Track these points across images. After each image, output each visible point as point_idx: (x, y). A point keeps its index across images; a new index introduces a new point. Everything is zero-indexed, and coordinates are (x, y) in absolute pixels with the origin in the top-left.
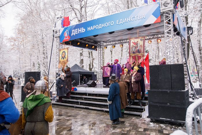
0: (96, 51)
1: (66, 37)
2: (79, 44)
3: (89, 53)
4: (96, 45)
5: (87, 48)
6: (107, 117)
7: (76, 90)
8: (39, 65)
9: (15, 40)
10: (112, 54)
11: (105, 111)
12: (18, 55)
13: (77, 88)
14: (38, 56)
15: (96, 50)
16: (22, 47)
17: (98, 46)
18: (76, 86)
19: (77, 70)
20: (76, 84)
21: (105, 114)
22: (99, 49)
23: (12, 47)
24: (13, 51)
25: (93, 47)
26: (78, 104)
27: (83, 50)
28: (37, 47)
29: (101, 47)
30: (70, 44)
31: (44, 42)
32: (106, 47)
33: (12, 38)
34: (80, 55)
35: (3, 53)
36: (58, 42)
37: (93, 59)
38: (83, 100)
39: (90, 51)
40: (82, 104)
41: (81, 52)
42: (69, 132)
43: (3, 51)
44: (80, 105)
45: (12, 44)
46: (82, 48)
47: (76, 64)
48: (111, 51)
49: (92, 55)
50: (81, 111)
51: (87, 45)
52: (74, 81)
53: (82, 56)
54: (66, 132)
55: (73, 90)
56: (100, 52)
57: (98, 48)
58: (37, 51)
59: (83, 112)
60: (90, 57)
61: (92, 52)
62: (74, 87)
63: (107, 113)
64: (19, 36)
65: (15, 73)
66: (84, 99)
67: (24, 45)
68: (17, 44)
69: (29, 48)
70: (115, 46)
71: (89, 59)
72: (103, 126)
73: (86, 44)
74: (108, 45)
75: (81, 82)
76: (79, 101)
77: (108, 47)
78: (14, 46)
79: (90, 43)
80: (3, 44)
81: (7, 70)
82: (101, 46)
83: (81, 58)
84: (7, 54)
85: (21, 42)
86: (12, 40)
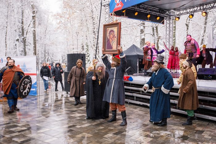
0: (162, 25)
1: (118, 4)
2: (136, 14)
3: (153, 29)
4: (162, 15)
5: (149, 20)
6: (174, 122)
7: (132, 80)
8: (87, 47)
9: (61, 17)
10: (188, 29)
12: (65, 36)
13: (132, 77)
14: (86, 36)
15: (163, 23)
16: (69, 24)
17: (166, 17)
18: (132, 74)
19: (135, 53)
20: (131, 72)
21: (172, 117)
22: (168, 22)
23: (59, 26)
24: (59, 30)
25: (158, 18)
26: (134, 100)
27: (144, 24)
28: (85, 24)
29: (171, 19)
30: (124, 16)
31: (94, 17)
32: (179, 18)
33: (58, 14)
34: (140, 32)
35: (49, 33)
36: (108, 12)
37: (159, 38)
38: (140, 94)
39: (155, 24)
40: (138, 99)
41: (142, 28)
42: (115, 135)
43: (49, 31)
44: (137, 100)
45: (58, 21)
46: (142, 22)
47: (134, 45)
48: (187, 25)
49: (157, 32)
50: (136, 109)
51: (149, 16)
52: (130, 67)
53: (143, 34)
54: (112, 135)
55: (127, 80)
56: (168, 25)
57: (165, 21)
58: (85, 29)
59: (140, 110)
60: (154, 34)
61: (157, 28)
62: (129, 76)
63: (174, 116)
64: (66, 11)
65: (64, 59)
66: (141, 92)
67: (72, 22)
68: (63, 21)
69: (76, 25)
70: (193, 15)
71: (153, 38)
72: (166, 134)
73: (148, 14)
74: (181, 14)
75: (140, 70)
76: (135, 95)
77: (181, 17)
78: (60, 25)
79: (153, 13)
80: (49, 22)
81: (55, 54)
82: (170, 16)
83: (143, 37)
84: (54, 35)
85: (68, 18)
86: (58, 17)
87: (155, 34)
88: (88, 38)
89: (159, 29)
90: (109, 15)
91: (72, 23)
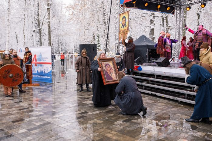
0: (172, 15)
2: (146, 5)
3: (163, 19)
4: (173, 5)
5: (159, 11)
6: (183, 111)
7: (141, 69)
8: (98, 37)
9: (73, 8)
10: (199, 18)
11: (180, 101)
12: (78, 27)
13: (142, 67)
14: (97, 27)
15: (173, 13)
16: (81, 16)
17: (176, 6)
18: (141, 64)
19: (144, 44)
20: (141, 62)
21: (180, 106)
22: (178, 12)
23: (71, 17)
24: (72, 22)
25: (168, 8)
26: (142, 89)
27: (154, 14)
28: (96, 15)
29: (181, 8)
30: (134, 7)
31: (105, 8)
32: (190, 8)
33: (71, 6)
34: (150, 23)
35: (63, 24)
36: (118, 4)
37: (169, 28)
38: (149, 83)
39: (164, 15)
40: (147, 88)
41: (152, 18)
42: (125, 123)
43: (63, 22)
44: (145, 89)
45: (71, 12)
46: (152, 12)
47: (143, 35)
48: (198, 14)
49: (167, 22)
50: (145, 98)
51: (159, 7)
52: (139, 57)
53: (153, 24)
54: (121, 122)
55: (137, 70)
56: (178, 15)
57: (175, 11)
58: (96, 20)
59: (148, 99)
60: (163, 24)
61: (166, 18)
62: (138, 66)
63: (182, 106)
64: (78, 3)
65: (76, 48)
66: (150, 82)
67: (83, 13)
68: (75, 13)
69: (88, 16)
70: (205, 5)
71: (162, 28)
72: (174, 123)
73: (158, 5)
74: (193, 4)
75: (149, 60)
76: (144, 84)
77: (193, 7)
78: (73, 16)
79: (164, 3)
80: (63, 13)
81: (68, 44)
82: (181, 6)
83: (152, 27)
84: (67, 26)
85: (80, 10)
86: (71, 8)
87: (165, 24)
88: (99, 28)
89: (168, 19)
90: (120, 6)
91: (84, 15)
